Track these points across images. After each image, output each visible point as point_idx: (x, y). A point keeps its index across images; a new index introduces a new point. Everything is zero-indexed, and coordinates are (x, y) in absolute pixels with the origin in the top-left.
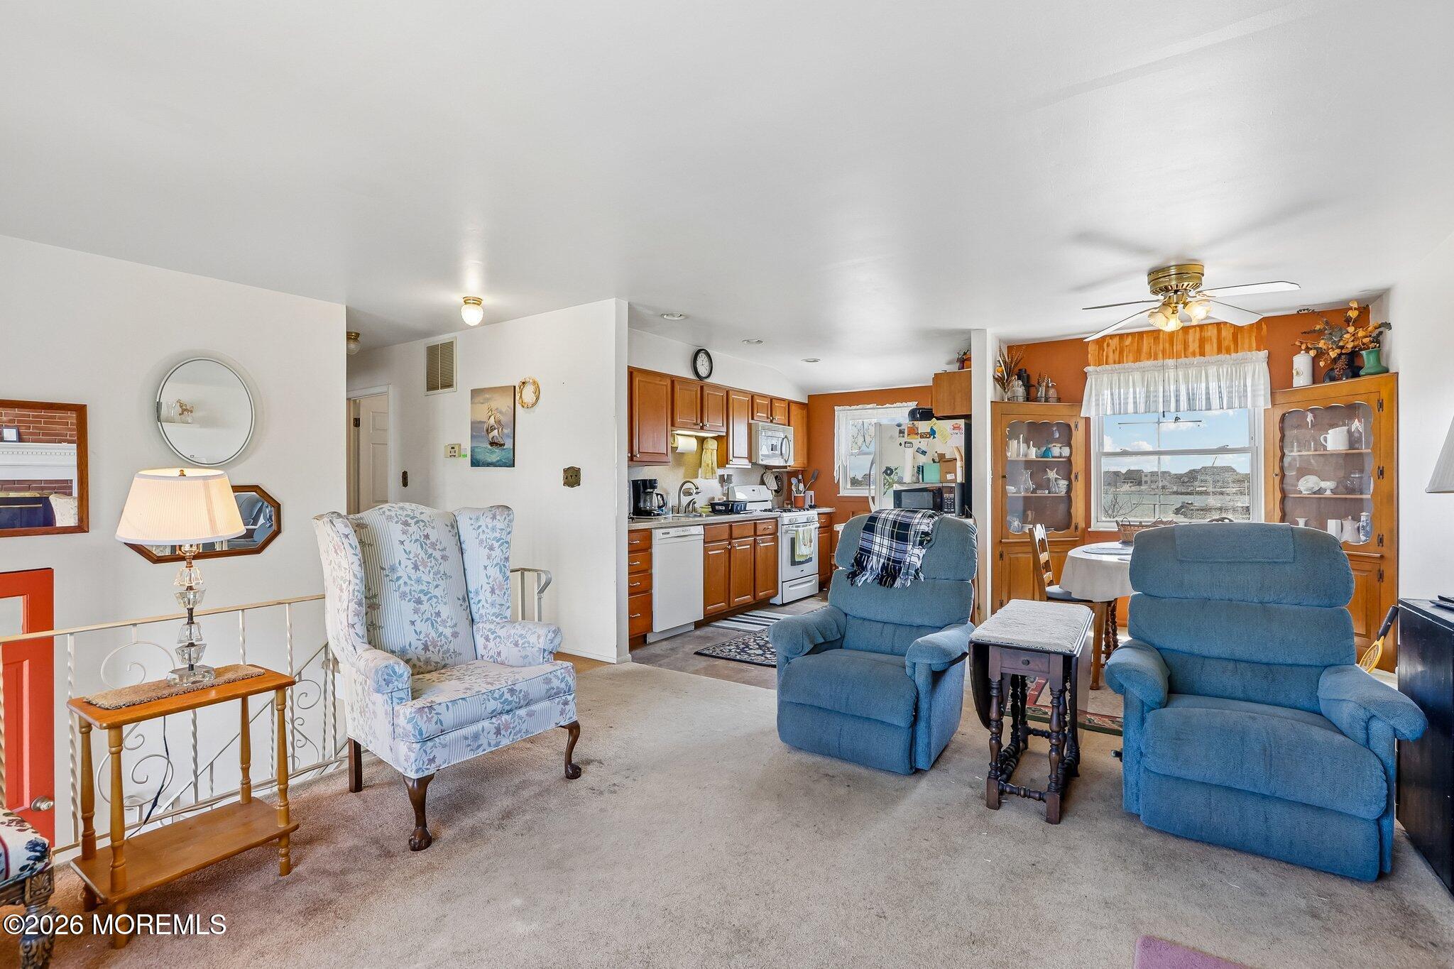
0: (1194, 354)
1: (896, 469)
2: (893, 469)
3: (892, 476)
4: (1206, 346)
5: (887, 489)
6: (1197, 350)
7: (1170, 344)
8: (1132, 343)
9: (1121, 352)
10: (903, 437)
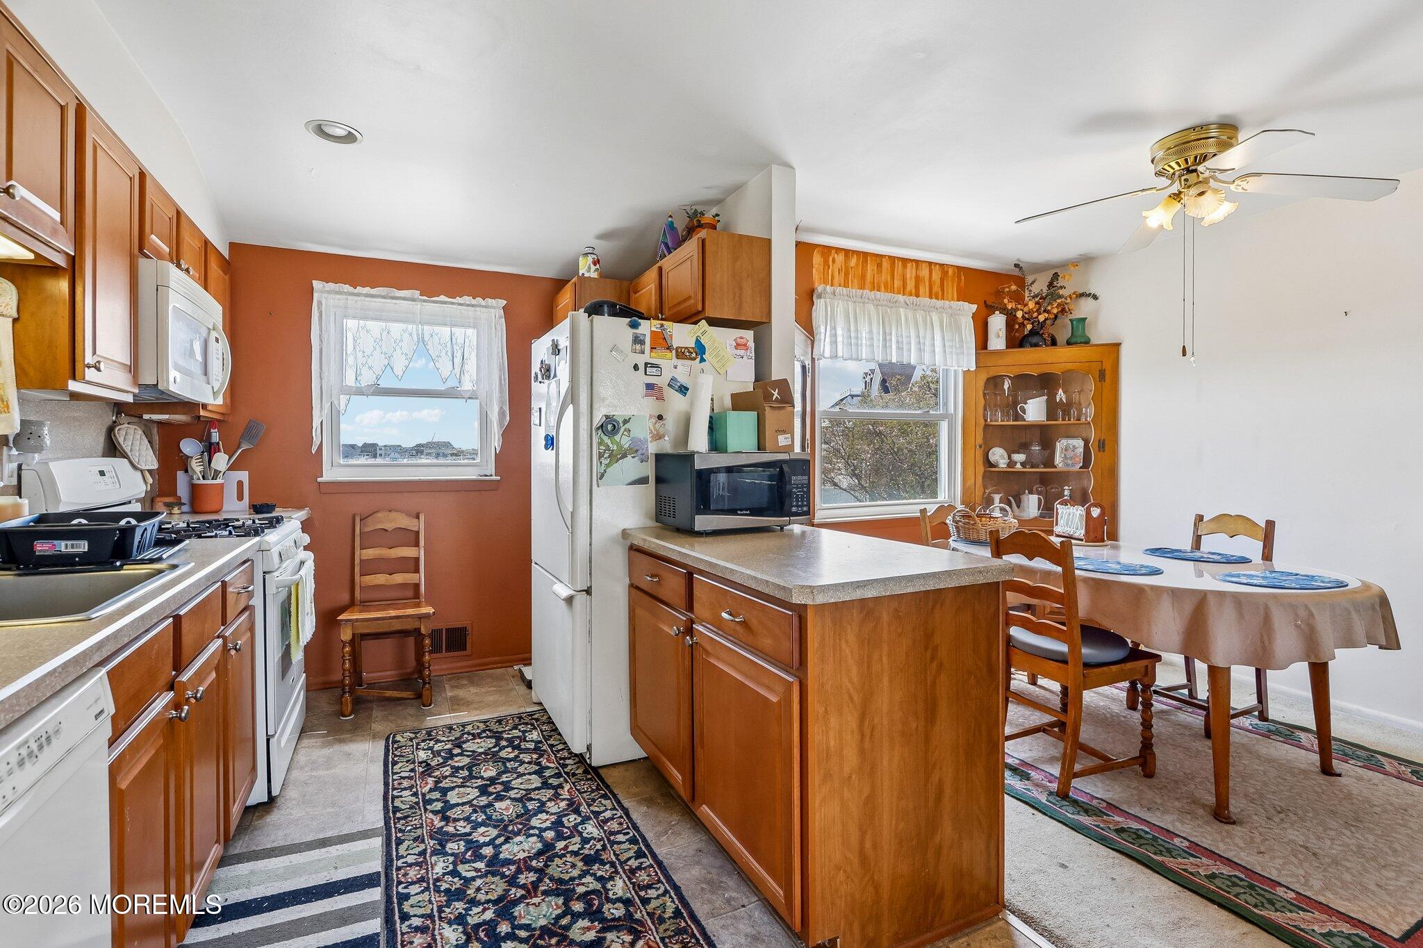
0: (911, 295)
1: (625, 422)
2: (621, 421)
3: (617, 438)
4: (920, 287)
5: (608, 466)
6: (913, 291)
7: (891, 275)
8: (857, 264)
9: (846, 275)
10: (643, 352)
